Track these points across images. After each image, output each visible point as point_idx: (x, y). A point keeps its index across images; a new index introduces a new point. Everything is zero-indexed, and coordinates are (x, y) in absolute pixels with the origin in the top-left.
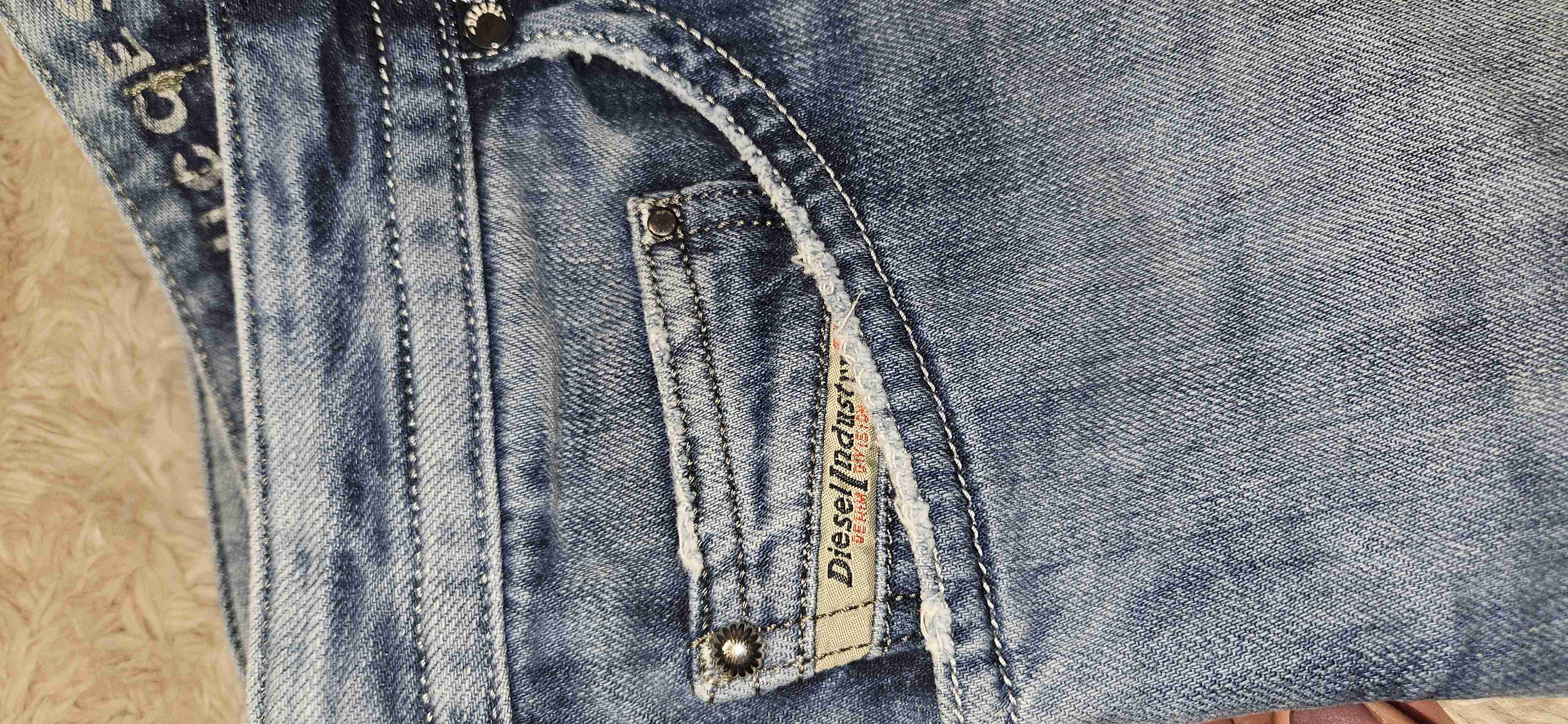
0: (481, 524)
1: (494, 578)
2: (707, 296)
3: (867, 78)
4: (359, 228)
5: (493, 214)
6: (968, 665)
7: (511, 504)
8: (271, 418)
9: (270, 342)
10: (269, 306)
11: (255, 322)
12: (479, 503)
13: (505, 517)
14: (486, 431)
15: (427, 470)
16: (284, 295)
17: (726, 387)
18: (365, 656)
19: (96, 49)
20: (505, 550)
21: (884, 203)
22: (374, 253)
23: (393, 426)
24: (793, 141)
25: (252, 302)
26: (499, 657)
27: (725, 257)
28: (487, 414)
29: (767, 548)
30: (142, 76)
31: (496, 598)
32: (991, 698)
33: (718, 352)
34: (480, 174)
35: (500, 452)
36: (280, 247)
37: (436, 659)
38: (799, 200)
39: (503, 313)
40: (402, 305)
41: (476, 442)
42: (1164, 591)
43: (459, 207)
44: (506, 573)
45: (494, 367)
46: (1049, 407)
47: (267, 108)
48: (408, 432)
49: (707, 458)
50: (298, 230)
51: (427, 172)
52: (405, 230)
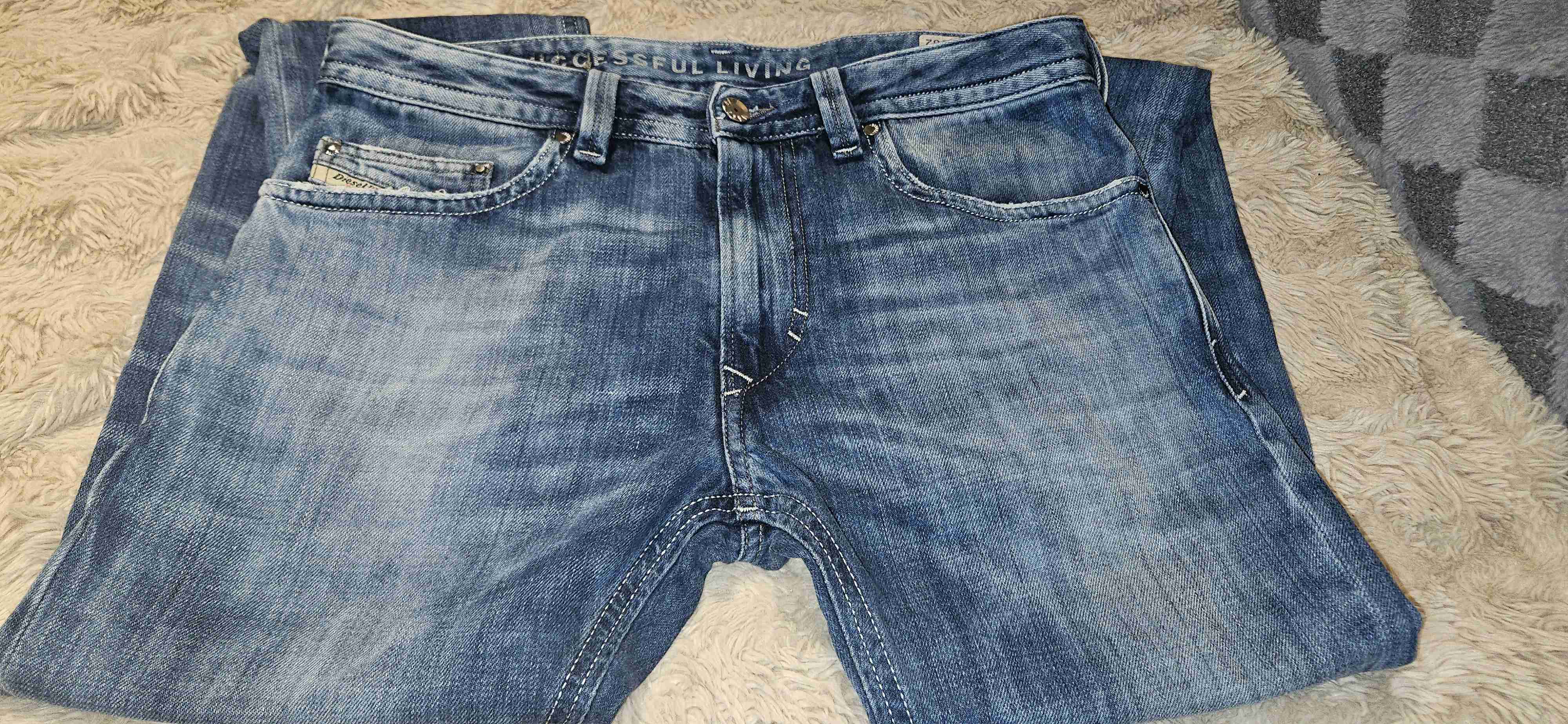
0: (402, 96)
1: (383, 94)
2: (449, 175)
3: (502, 234)
4: (510, 90)
5: (502, 126)
6: (288, 190)
7: (404, 106)
8: (458, 52)
9: (482, 59)
10: (492, 61)
11: (491, 57)
12: (409, 97)
13: (401, 103)
14: (430, 105)
15: (425, 87)
16: (495, 66)
17: (415, 170)
19: (604, 52)
20: (390, 100)
21: (455, 225)
22: (500, 92)
23: (440, 82)
24: (488, 205)
25: (497, 58)
26: (359, 88)
27: (459, 182)
28: (435, 107)
29: (357, 164)
30: (592, 60)
31: (377, 93)
32: (275, 192)
33: (428, 172)
34: (516, 126)
35: (422, 107)
36: (511, 69)
37: (366, 71)
39: (467, 120)
40: (480, 95)
41: (428, 101)
42: (283, 252)
43: (507, 118)
44: (384, 99)
45: (450, 113)
46: (359, 243)
47: (555, 77)
48: (439, 85)
49: (394, 159)
50: (515, 75)
51: (521, 112)
52: (505, 101)
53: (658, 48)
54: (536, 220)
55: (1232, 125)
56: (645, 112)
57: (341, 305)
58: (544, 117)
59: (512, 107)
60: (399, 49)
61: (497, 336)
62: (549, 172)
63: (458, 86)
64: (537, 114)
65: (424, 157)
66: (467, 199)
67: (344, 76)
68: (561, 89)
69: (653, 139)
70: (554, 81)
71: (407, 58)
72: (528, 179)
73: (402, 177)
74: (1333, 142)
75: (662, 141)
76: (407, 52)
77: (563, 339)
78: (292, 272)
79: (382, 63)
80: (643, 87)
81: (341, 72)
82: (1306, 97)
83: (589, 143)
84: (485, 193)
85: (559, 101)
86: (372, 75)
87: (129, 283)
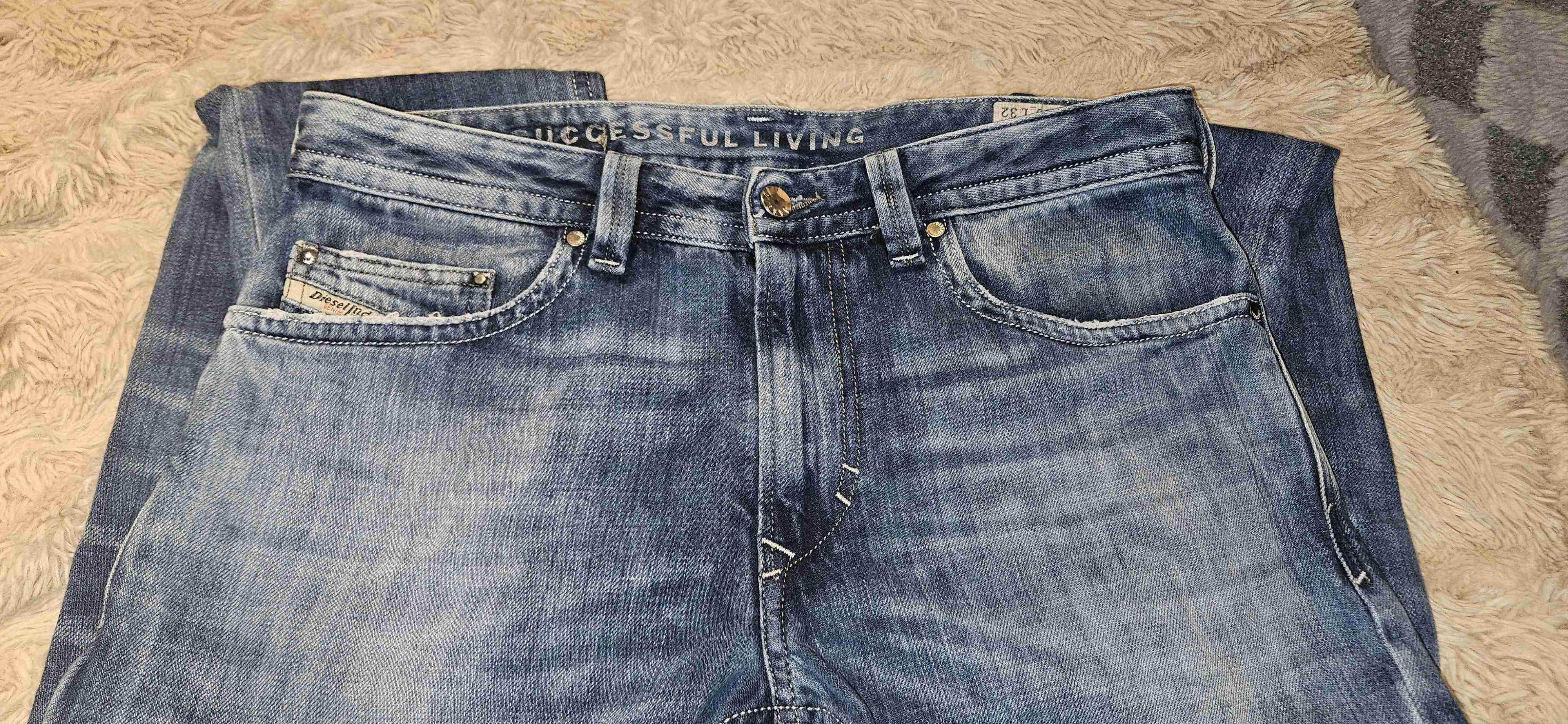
0: (387, 191)
1: (365, 190)
2: (443, 287)
3: (507, 365)
4: (513, 178)
5: (504, 224)
6: (257, 320)
7: (390, 202)
8: (451, 133)
9: (480, 140)
10: (492, 143)
11: (489, 137)
12: (395, 192)
13: (386, 199)
14: (422, 201)
15: (413, 177)
16: (494, 149)
17: (406, 284)
18: (354, 139)
19: (622, 123)
20: (374, 196)
21: (452, 355)
22: (501, 182)
23: (432, 171)
24: (489, 329)
26: (337, 183)
27: (456, 297)
28: (426, 202)
29: (337, 277)
30: (608, 133)
31: (358, 188)
32: (243, 323)
33: (420, 285)
34: (521, 223)
35: (411, 203)
36: (514, 152)
37: (343, 162)
38: (465, 324)
39: (465, 217)
40: (479, 185)
41: (418, 196)
42: (253, 397)
43: (511, 214)
44: (366, 194)
45: (445, 209)
46: (341, 384)
47: (565, 161)
48: (430, 175)
49: (380, 269)
50: (518, 159)
51: (527, 206)
52: (507, 192)
53: (685, 116)
54: (545, 346)
55: (1356, 206)
56: (669, 204)
57: (322, 463)
58: (554, 212)
59: (516, 200)
60: (382, 132)
61: (502, 502)
62: (559, 286)
63: (453, 175)
64: (545, 209)
65: (415, 265)
67: (318, 170)
68: (573, 176)
69: (680, 241)
70: (565, 166)
71: (392, 142)
72: (535, 297)
73: (390, 292)
74: (1474, 228)
75: (691, 243)
76: (391, 134)
77: (577, 507)
78: (266, 423)
79: (362, 150)
80: (668, 171)
81: (315, 164)
82: (1444, 169)
83: (607, 250)
84: (485, 314)
85: (570, 192)
86: (352, 167)
87: (81, 423)
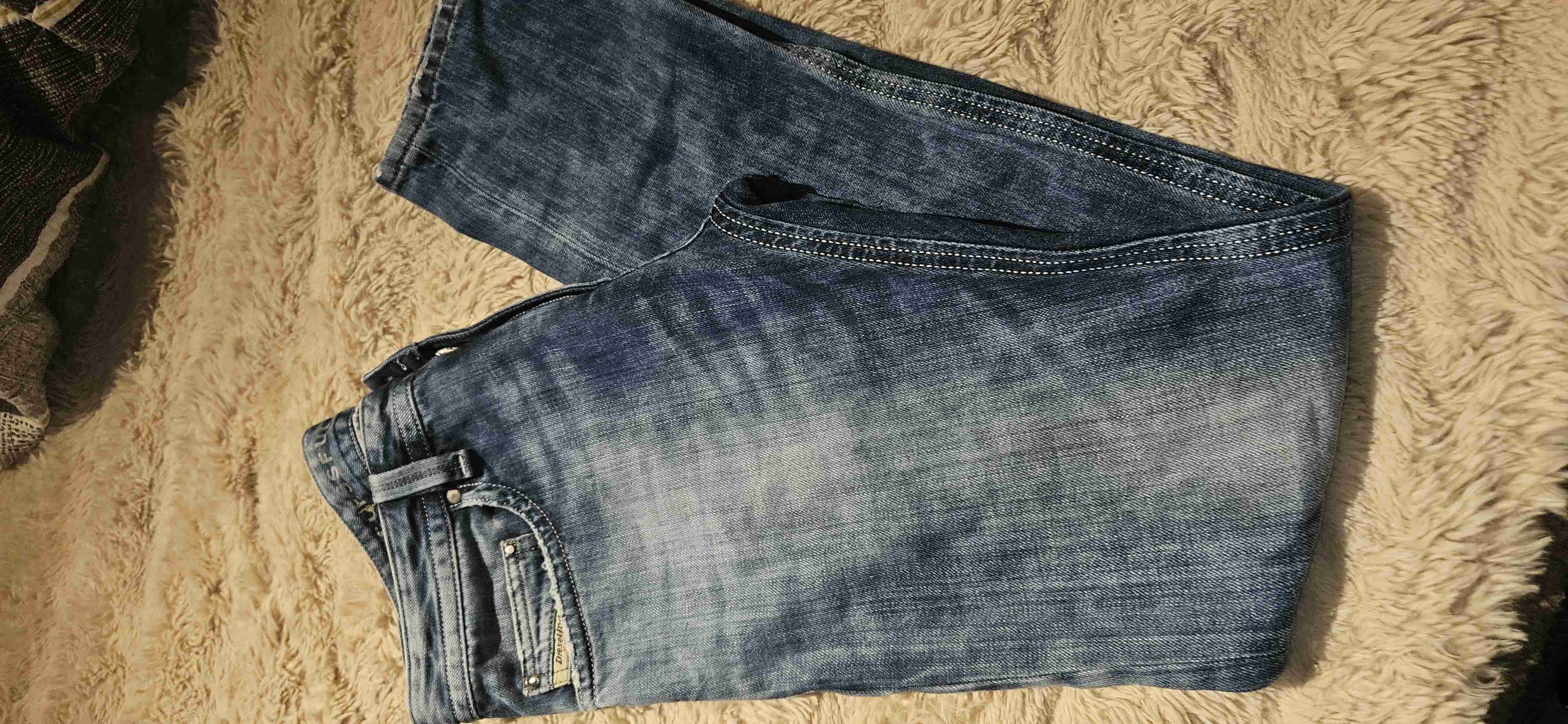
0: (461, 648)
1: (465, 666)
2: (523, 574)
3: (565, 501)
4: (424, 562)
5: (460, 554)
7: (469, 642)
9: (405, 598)
11: (400, 591)
12: (460, 642)
13: (467, 647)
14: (461, 621)
15: (446, 634)
16: (407, 585)
17: (528, 602)
18: (434, 687)
20: (468, 657)
21: (570, 543)
22: (429, 569)
23: (438, 622)
24: (546, 523)
25: (399, 586)
26: (468, 686)
28: (461, 617)
29: (540, 653)
31: (466, 669)
33: (526, 592)
34: (455, 542)
35: (465, 627)
36: (405, 570)
37: (452, 688)
39: (464, 585)
40: (437, 585)
41: (458, 625)
43: (450, 553)
44: (468, 663)
45: (462, 603)
46: (612, 611)
47: (396, 531)
48: (441, 622)
49: (523, 626)
50: (408, 565)
51: (440, 543)
52: (436, 561)
56: (395, 442)
58: (438, 522)
59: (438, 553)
63: (436, 606)
64: (438, 529)
65: (512, 604)
66: (545, 543)
67: (465, 703)
68: (405, 519)
69: (418, 422)
70: (400, 529)
72: (512, 501)
73: (538, 611)
75: (417, 414)
79: (439, 678)
81: (462, 707)
83: (452, 469)
84: (535, 532)
85: (418, 516)
86: (453, 679)
